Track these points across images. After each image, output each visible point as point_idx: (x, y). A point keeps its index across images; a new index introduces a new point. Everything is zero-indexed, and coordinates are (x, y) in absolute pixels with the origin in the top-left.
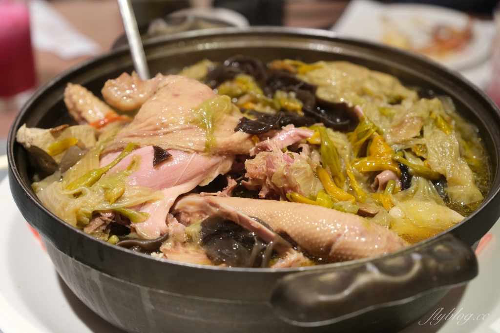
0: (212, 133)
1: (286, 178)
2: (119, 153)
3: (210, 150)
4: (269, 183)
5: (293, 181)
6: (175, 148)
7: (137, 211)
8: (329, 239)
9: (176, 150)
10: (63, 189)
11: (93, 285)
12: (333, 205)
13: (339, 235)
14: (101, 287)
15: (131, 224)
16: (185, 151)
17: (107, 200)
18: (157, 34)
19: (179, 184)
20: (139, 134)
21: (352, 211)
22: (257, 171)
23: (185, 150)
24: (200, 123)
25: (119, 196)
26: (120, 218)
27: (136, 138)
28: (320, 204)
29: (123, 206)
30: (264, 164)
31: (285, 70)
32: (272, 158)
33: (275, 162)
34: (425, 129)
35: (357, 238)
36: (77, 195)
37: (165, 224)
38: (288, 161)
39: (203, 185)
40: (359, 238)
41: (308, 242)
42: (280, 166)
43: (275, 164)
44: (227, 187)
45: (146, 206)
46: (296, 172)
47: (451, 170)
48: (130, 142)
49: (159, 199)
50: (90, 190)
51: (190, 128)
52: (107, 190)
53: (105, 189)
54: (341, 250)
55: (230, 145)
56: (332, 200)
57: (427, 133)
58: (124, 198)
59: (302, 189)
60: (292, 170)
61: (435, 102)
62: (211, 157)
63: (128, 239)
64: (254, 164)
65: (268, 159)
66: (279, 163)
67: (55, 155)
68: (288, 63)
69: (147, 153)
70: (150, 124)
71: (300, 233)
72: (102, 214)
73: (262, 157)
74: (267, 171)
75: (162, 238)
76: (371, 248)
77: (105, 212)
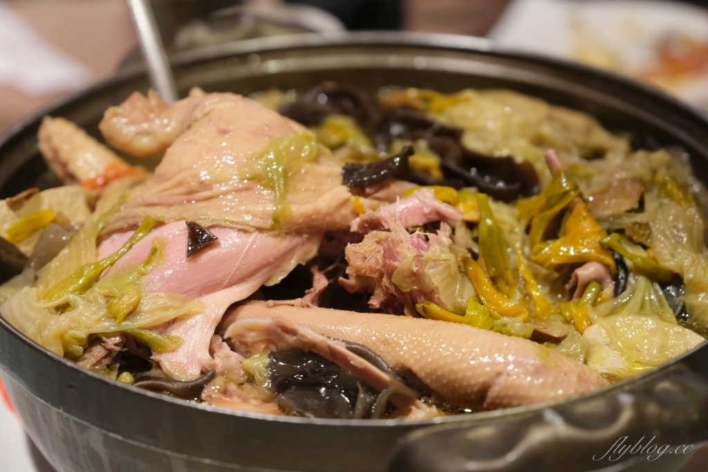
0: (283, 197)
1: (416, 277)
2: (131, 234)
3: (280, 226)
4: (387, 285)
5: (427, 281)
6: (223, 224)
7: (160, 334)
8: (482, 380)
9: (225, 227)
10: (39, 299)
11: (93, 455)
12: (494, 325)
13: (499, 374)
14: (105, 459)
15: (152, 355)
16: (239, 230)
17: (111, 315)
18: (191, 46)
19: (230, 285)
20: (163, 201)
21: (523, 333)
22: (367, 264)
23: (239, 227)
24: (264, 180)
25: (131, 310)
26: (134, 344)
27: (158, 208)
28: (470, 323)
29: (139, 326)
30: (379, 252)
31: (408, 107)
32: (393, 242)
33: (398, 250)
34: (647, 198)
35: (529, 379)
36: (63, 308)
37: (208, 355)
38: (418, 247)
39: (271, 283)
40: (532, 380)
41: (448, 385)
42: (406, 257)
43: (398, 253)
44: (312, 289)
45: (175, 325)
46: (432, 267)
47: (691, 266)
48: (148, 216)
49: (198, 313)
50: (83, 299)
51: (247, 189)
52: (112, 300)
53: (108, 297)
54: (503, 398)
55: (314, 217)
56: (491, 316)
57: (650, 205)
58: (139, 313)
59: (442, 295)
60: (426, 262)
61: (660, 156)
62: (284, 238)
63: (148, 378)
64: (362, 251)
65: (386, 245)
66: (406, 252)
67: (20, 241)
68: (412, 94)
69: (176, 234)
70: (180, 184)
71: (435, 370)
72: (104, 339)
73: (375, 239)
74: (384, 265)
75: (205, 378)
76: (552, 394)
77: (109, 335)
